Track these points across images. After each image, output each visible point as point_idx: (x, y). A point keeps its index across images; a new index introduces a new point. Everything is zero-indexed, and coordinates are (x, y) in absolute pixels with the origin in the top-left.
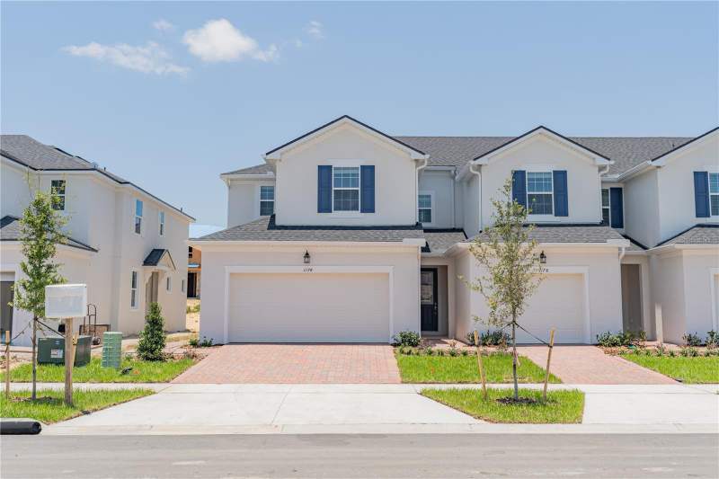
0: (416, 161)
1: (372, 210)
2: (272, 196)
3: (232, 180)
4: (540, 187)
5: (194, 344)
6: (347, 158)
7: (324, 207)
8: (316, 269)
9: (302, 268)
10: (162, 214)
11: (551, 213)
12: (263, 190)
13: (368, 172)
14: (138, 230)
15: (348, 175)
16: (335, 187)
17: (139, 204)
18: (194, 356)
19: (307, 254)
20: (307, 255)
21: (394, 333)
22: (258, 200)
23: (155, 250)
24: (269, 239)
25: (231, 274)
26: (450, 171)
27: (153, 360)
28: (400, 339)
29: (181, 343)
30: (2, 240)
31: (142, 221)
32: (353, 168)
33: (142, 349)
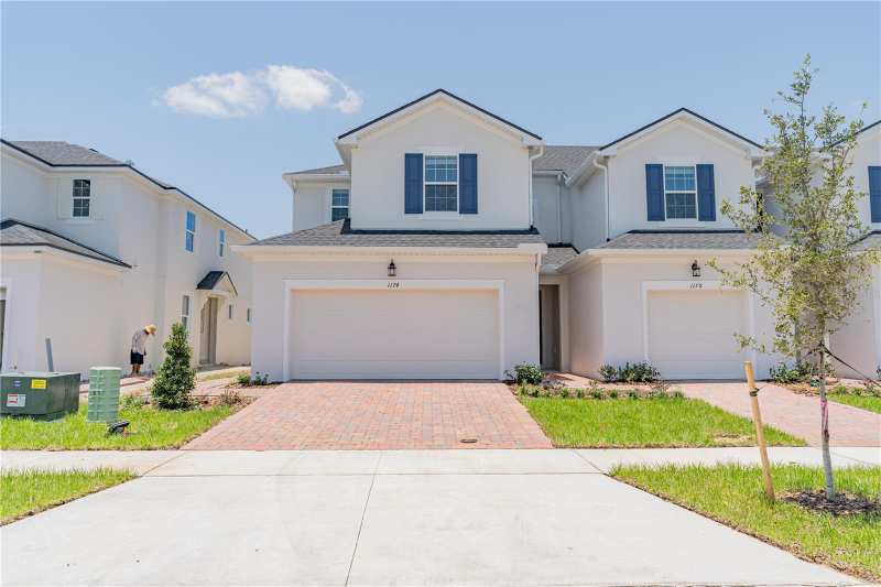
0: (530, 148)
1: (474, 210)
2: (346, 202)
3: (297, 181)
4: (680, 185)
5: (245, 383)
6: (441, 145)
7: (412, 207)
8: (404, 284)
9: (386, 282)
10: (222, 233)
11: (695, 217)
12: (335, 194)
13: (469, 162)
14: (190, 247)
15: (443, 166)
16: (427, 180)
17: (191, 217)
18: (237, 400)
19: (392, 264)
20: (392, 266)
21: (506, 366)
22: (329, 207)
23: (211, 273)
24: (343, 244)
25: (293, 291)
26: (556, 176)
27: (174, 407)
28: (515, 375)
29: (227, 381)
30: (3, 245)
31: (195, 238)
32: (449, 158)
33: (159, 390)
